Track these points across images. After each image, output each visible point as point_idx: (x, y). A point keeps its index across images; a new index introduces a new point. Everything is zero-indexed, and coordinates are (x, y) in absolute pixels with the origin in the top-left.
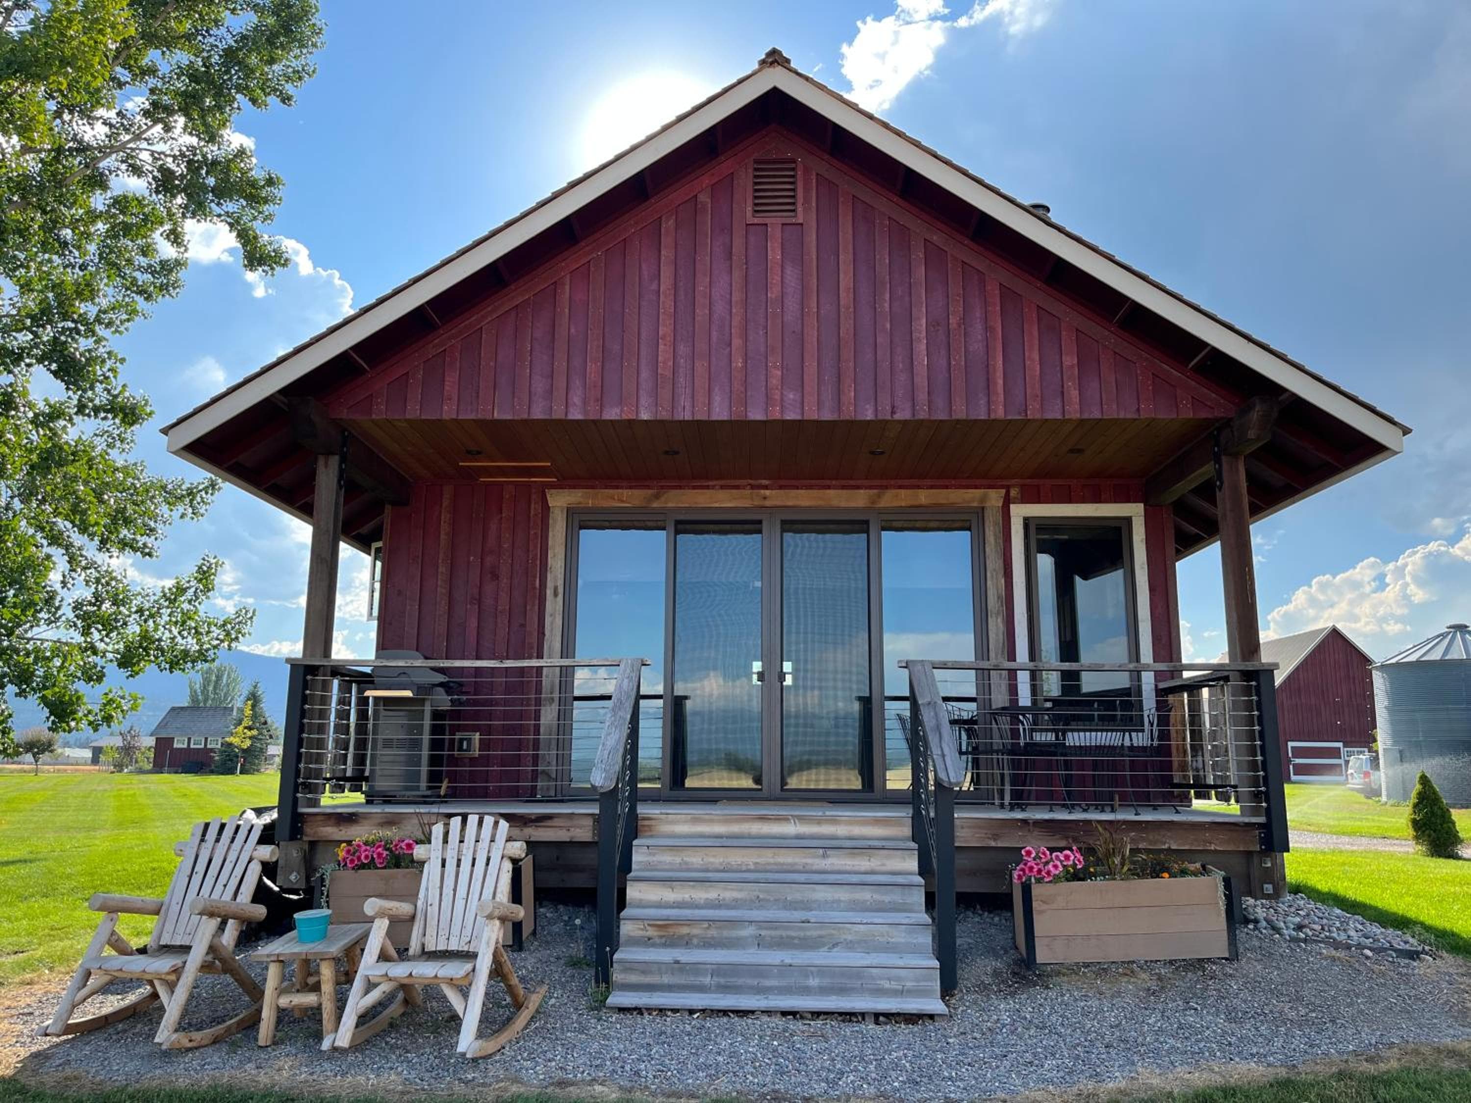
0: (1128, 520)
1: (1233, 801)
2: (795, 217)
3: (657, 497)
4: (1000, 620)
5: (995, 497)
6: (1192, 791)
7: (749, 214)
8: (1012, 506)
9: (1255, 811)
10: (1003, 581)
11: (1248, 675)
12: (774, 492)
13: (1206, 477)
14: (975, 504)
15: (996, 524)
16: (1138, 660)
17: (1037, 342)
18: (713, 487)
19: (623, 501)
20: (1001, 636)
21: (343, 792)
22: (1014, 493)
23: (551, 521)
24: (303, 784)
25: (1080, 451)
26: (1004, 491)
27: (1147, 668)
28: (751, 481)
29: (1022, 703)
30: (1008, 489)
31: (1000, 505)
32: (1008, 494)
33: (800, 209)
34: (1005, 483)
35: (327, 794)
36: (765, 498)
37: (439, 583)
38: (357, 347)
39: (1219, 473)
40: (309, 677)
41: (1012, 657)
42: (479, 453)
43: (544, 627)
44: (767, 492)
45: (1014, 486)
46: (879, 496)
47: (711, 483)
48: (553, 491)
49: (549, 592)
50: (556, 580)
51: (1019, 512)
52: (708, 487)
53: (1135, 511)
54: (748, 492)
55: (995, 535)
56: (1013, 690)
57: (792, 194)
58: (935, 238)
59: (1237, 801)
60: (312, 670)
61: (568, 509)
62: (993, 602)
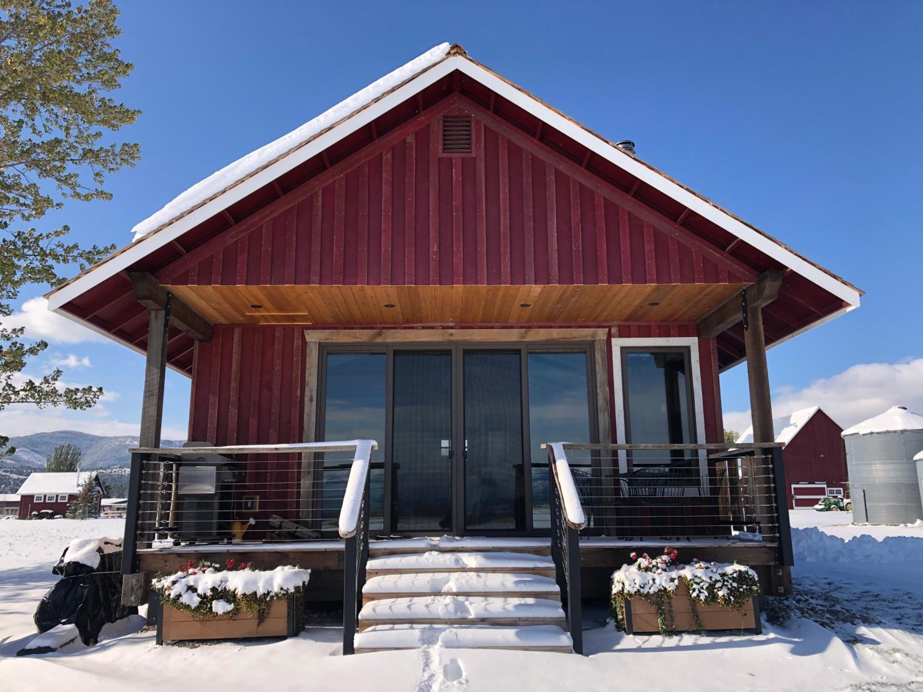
0: (688, 348)
1: (757, 533)
2: (470, 152)
3: (379, 334)
4: (606, 414)
5: (602, 334)
6: (732, 527)
7: (441, 151)
8: (613, 340)
9: (772, 540)
10: (608, 389)
11: (766, 451)
12: (458, 331)
13: (737, 321)
14: (589, 339)
15: (602, 351)
16: (696, 442)
17: (628, 234)
18: (417, 328)
19: (356, 338)
20: (607, 426)
21: (167, 538)
22: (614, 330)
23: (308, 352)
24: (140, 534)
25: (656, 304)
26: (607, 330)
27: (702, 446)
28: (441, 324)
29: (621, 472)
30: (610, 327)
31: (605, 338)
32: (610, 331)
33: (473, 148)
34: (608, 324)
35: (156, 540)
36: (451, 335)
37: (232, 394)
38: (179, 240)
39: (746, 318)
40: (144, 462)
41: (614, 441)
42: (260, 307)
43: (303, 422)
44: (453, 331)
45: (614, 326)
46: (526, 333)
47: (415, 325)
48: (309, 331)
49: (307, 399)
50: (311, 392)
51: (617, 343)
52: (413, 328)
53: (692, 342)
54: (440, 331)
55: (602, 358)
56: (615, 463)
57: (468, 137)
58: (562, 167)
59: (760, 532)
60: (147, 456)
61: (320, 343)
62: (601, 402)
